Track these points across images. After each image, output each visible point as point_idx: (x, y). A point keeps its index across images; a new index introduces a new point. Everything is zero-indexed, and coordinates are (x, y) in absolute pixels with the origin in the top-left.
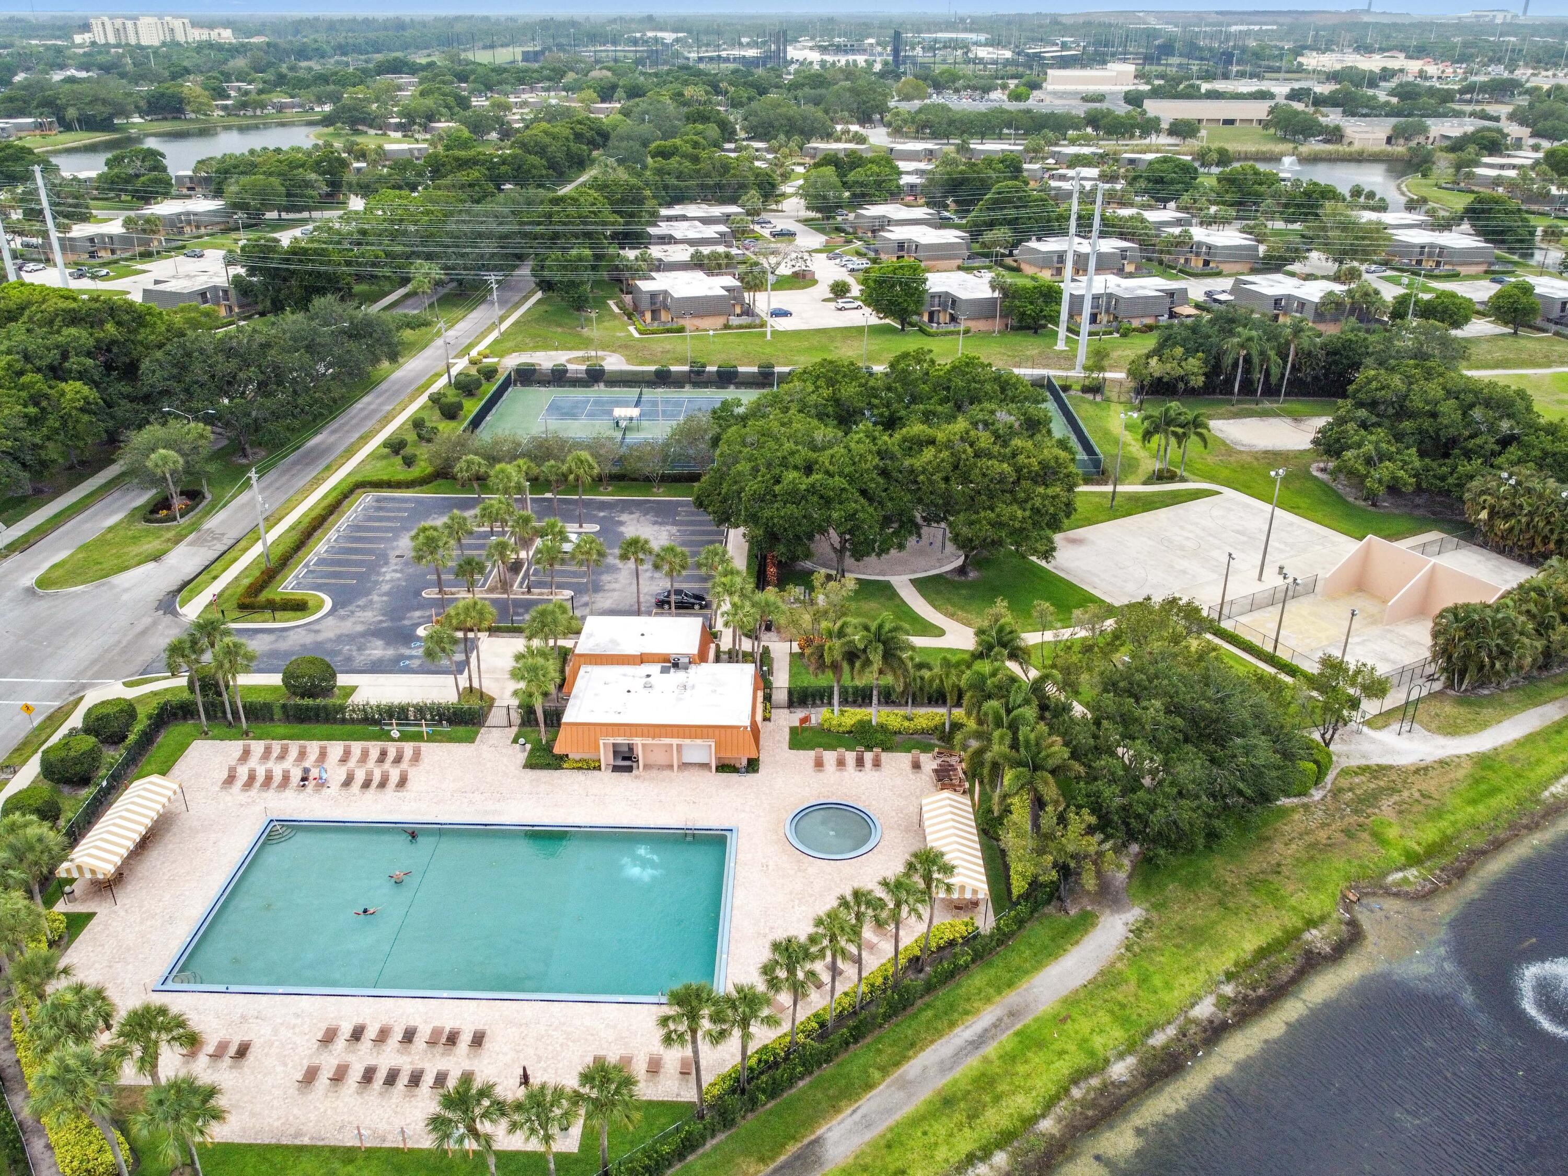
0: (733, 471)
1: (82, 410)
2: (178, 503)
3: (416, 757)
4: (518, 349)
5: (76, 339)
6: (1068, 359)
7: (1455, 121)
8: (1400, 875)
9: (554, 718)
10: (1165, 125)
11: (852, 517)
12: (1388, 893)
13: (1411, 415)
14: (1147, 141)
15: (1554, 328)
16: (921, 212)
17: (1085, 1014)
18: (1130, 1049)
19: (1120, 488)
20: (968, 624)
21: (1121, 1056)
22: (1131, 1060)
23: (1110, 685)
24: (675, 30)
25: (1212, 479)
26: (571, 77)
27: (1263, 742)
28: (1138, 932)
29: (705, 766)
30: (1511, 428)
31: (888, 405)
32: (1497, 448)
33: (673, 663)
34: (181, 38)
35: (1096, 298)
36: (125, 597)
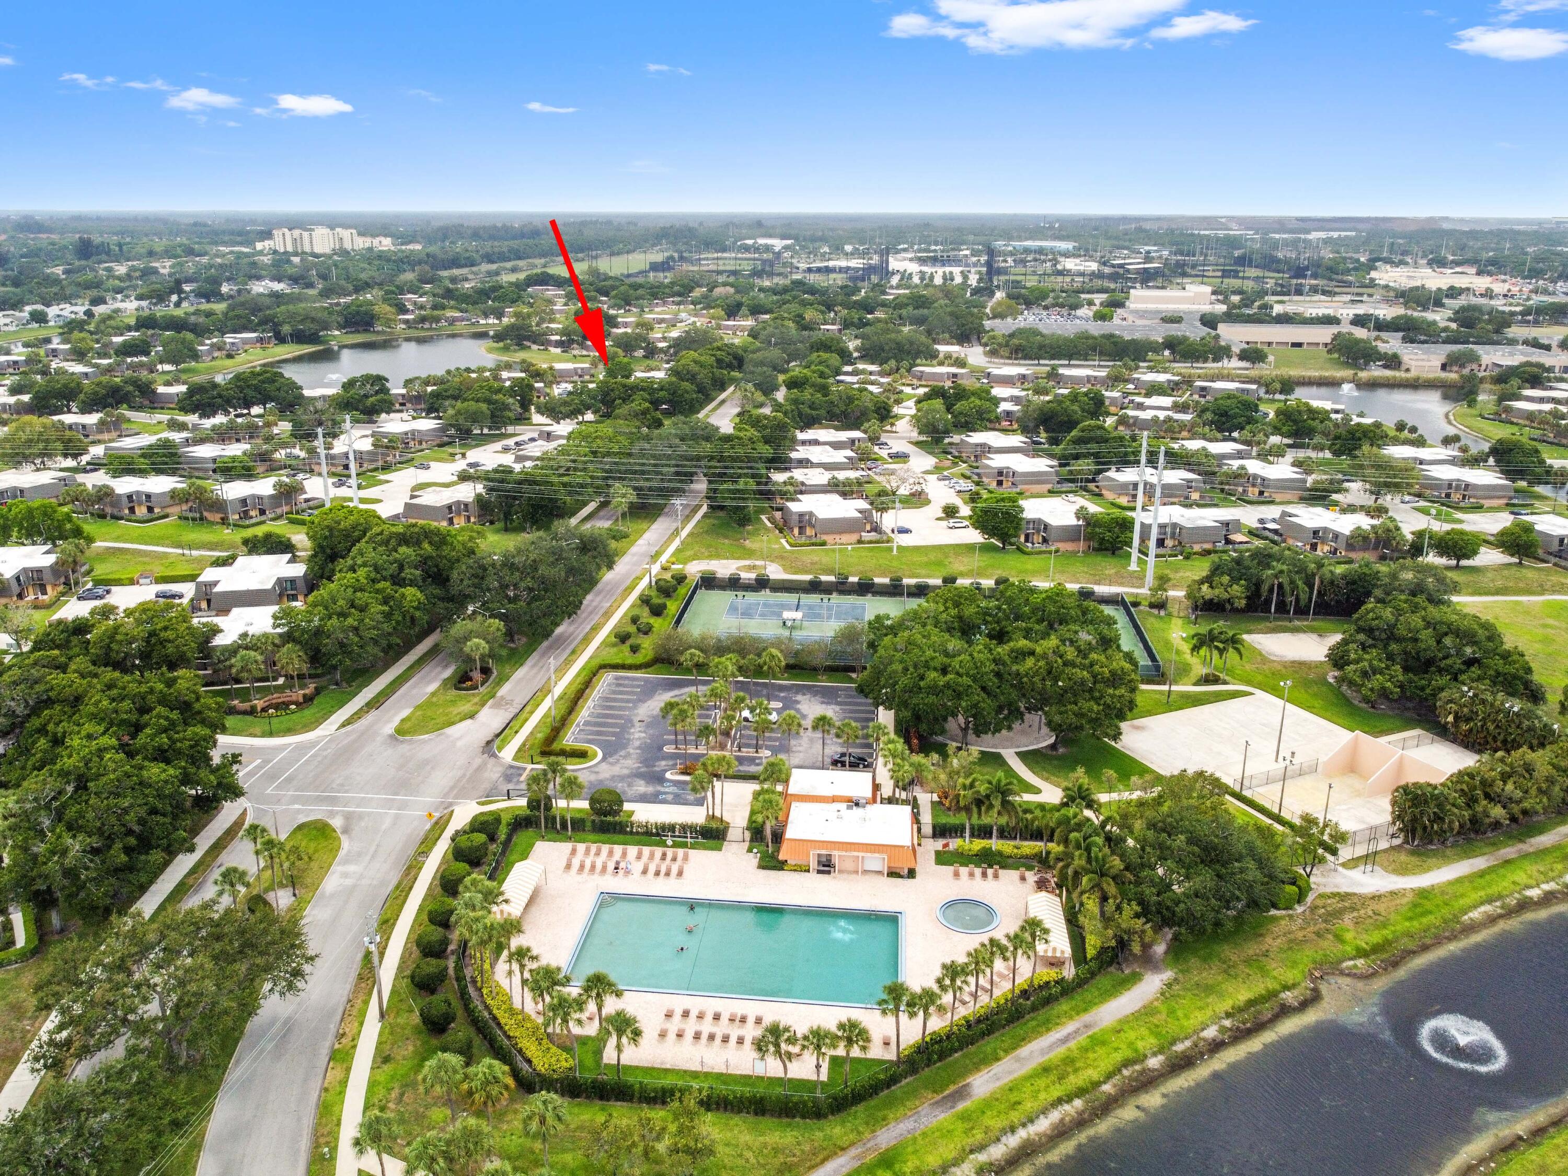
0: (889, 669)
1: (417, 608)
2: (477, 676)
3: (686, 858)
4: (695, 557)
5: (409, 556)
6: (1139, 578)
7: (1508, 349)
8: (1351, 963)
9: (778, 837)
10: (1236, 350)
11: (975, 706)
12: (1342, 973)
13: (1399, 640)
14: (1220, 364)
15: (1554, 560)
16: (1017, 440)
17: (1132, 1028)
18: (1161, 1051)
19: (1174, 688)
20: (1058, 786)
21: (1155, 1054)
22: (1161, 1058)
23: (1152, 825)
24: (783, 237)
25: (1249, 683)
26: (697, 293)
27: (1252, 865)
28: (1169, 985)
29: (880, 873)
30: (1474, 652)
31: (998, 622)
32: (1463, 667)
33: (856, 803)
34: (348, 246)
35: (1162, 527)
36: (459, 744)
